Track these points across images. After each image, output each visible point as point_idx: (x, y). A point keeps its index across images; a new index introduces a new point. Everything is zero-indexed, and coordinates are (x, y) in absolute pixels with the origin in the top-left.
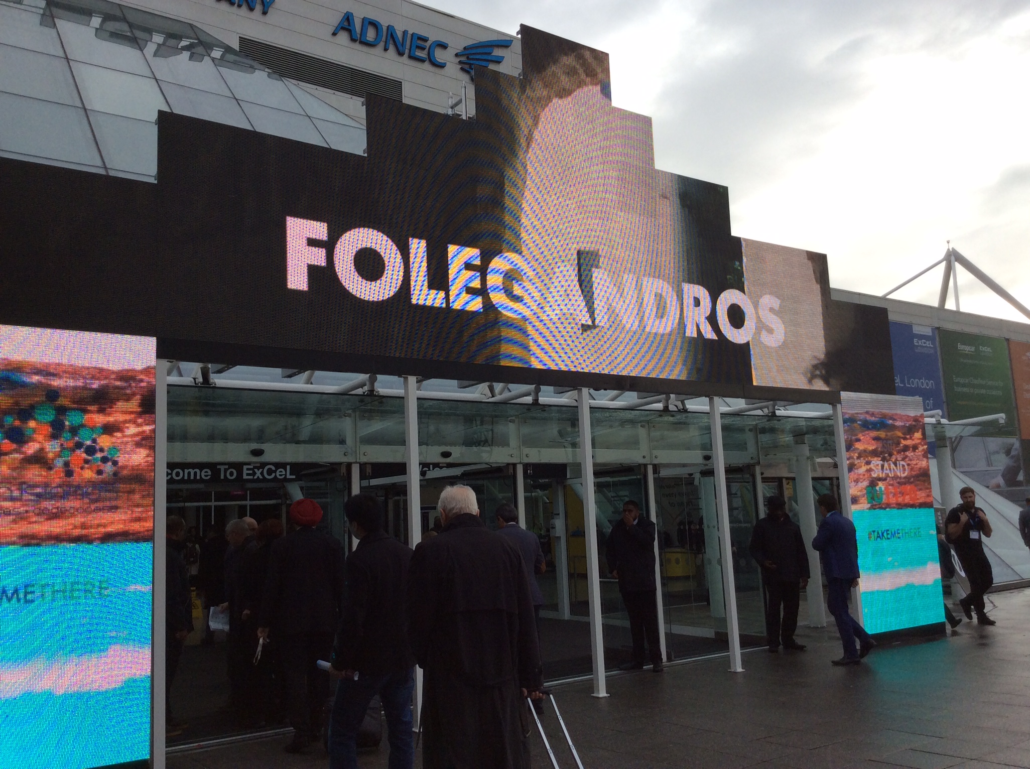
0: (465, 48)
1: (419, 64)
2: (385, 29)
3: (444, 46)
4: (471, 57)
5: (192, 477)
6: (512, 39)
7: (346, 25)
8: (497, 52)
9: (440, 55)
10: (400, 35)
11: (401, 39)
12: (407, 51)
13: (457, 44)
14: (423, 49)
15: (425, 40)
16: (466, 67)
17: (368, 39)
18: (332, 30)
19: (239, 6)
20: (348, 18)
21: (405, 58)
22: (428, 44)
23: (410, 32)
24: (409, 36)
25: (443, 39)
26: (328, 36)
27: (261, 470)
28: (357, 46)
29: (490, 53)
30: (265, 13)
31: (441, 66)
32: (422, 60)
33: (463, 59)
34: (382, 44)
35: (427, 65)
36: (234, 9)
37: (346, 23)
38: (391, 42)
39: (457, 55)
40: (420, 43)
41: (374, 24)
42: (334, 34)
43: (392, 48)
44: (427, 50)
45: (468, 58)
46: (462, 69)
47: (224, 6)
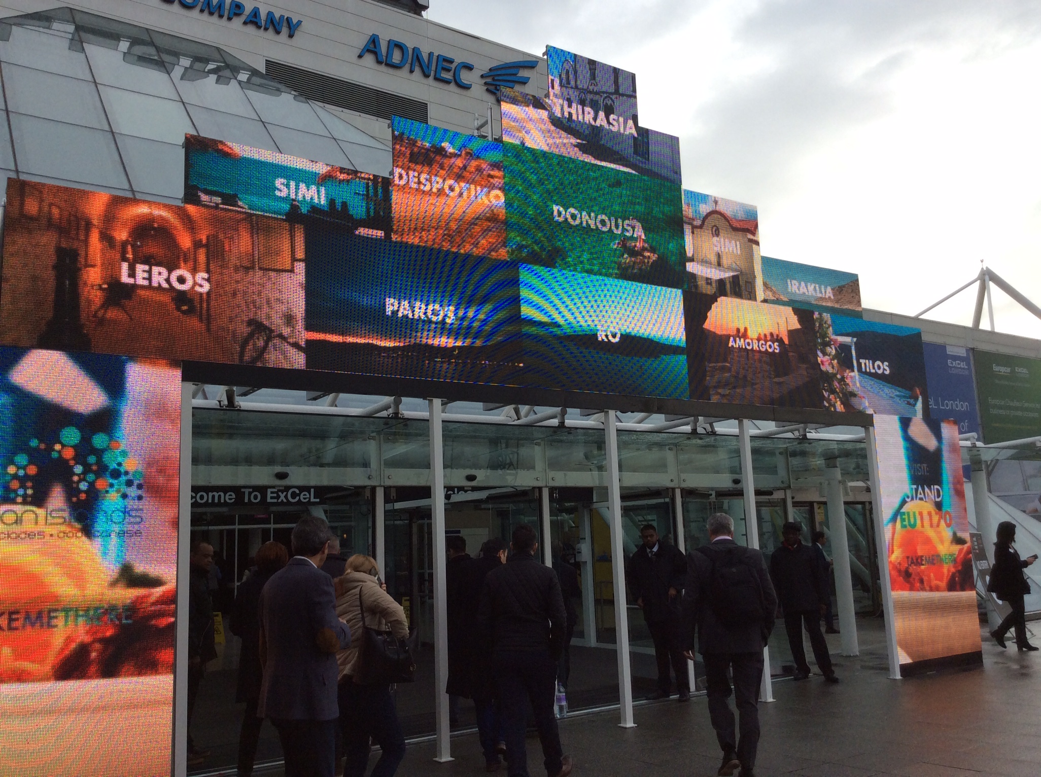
0: (490, 70)
1: (446, 87)
2: (410, 51)
3: (469, 68)
4: (496, 78)
5: (216, 501)
6: (537, 60)
7: (372, 47)
8: (523, 73)
9: (465, 77)
10: (425, 57)
11: (426, 61)
12: (432, 73)
13: (483, 66)
14: (448, 70)
15: (451, 61)
16: (492, 88)
17: (393, 61)
18: (358, 52)
19: (266, 29)
20: (374, 41)
21: (431, 80)
22: (453, 66)
23: (436, 54)
24: (435, 58)
25: (470, 61)
26: (354, 58)
27: (285, 493)
28: (383, 68)
29: (515, 75)
30: (291, 36)
31: (466, 87)
32: (447, 82)
33: (489, 80)
34: (407, 67)
35: (452, 87)
36: (261, 32)
37: (371, 47)
38: (417, 64)
39: (482, 76)
40: (446, 65)
41: (400, 46)
42: (360, 56)
43: (417, 69)
44: (452, 72)
45: (493, 80)
46: (488, 90)
47: (251, 29)
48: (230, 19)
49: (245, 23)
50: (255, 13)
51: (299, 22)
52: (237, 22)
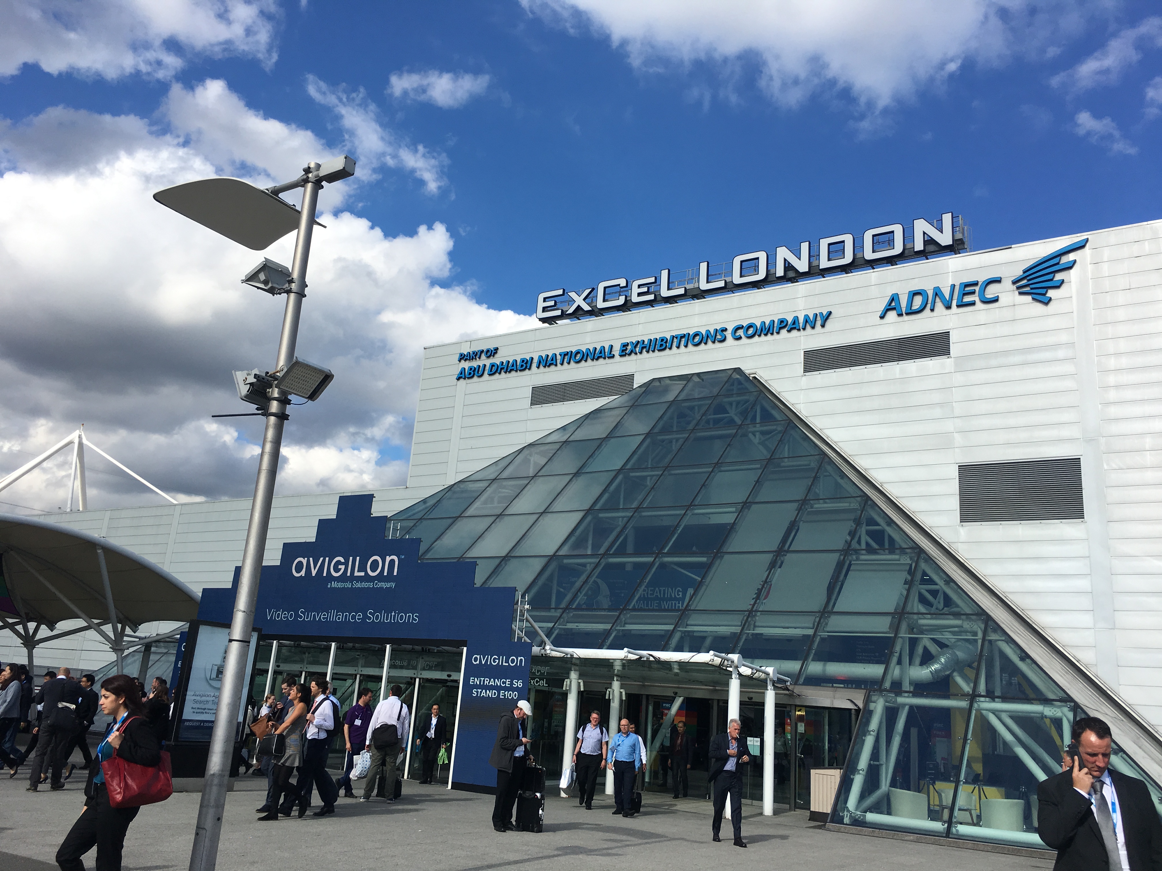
0: (1024, 272)
1: (970, 308)
2: (931, 294)
3: (998, 281)
4: (1031, 278)
6: (1085, 238)
8: (1068, 258)
9: (993, 291)
10: (947, 291)
11: (948, 293)
12: (955, 303)
13: (1014, 273)
14: (973, 293)
15: (976, 284)
16: (1027, 289)
17: (914, 308)
18: (879, 315)
19: (804, 329)
20: (894, 298)
21: (954, 309)
22: (978, 287)
23: (959, 284)
24: (957, 288)
25: (997, 274)
26: (877, 321)
28: (905, 318)
29: (1056, 264)
30: (823, 326)
31: (996, 300)
32: (973, 304)
33: (1023, 282)
34: (929, 307)
35: (979, 305)
36: (801, 333)
37: (892, 305)
38: (938, 301)
39: (1014, 283)
40: (970, 289)
41: (920, 293)
42: (882, 317)
43: (939, 305)
45: (1028, 280)
46: (1021, 294)
47: (795, 333)
48: (778, 333)
49: (789, 331)
50: (795, 321)
51: (830, 313)
52: (784, 332)
